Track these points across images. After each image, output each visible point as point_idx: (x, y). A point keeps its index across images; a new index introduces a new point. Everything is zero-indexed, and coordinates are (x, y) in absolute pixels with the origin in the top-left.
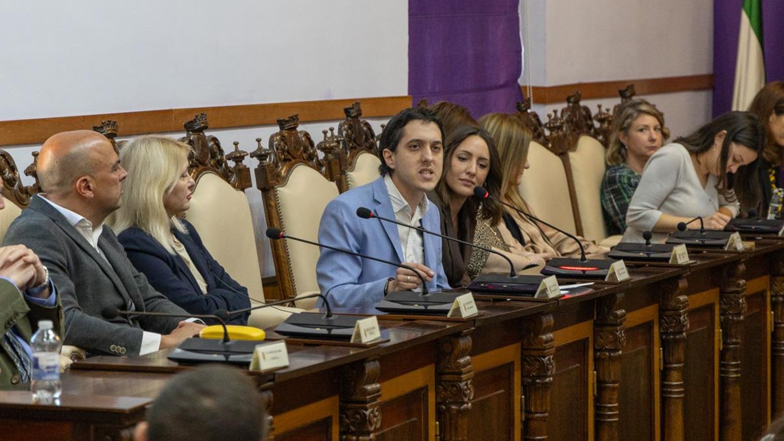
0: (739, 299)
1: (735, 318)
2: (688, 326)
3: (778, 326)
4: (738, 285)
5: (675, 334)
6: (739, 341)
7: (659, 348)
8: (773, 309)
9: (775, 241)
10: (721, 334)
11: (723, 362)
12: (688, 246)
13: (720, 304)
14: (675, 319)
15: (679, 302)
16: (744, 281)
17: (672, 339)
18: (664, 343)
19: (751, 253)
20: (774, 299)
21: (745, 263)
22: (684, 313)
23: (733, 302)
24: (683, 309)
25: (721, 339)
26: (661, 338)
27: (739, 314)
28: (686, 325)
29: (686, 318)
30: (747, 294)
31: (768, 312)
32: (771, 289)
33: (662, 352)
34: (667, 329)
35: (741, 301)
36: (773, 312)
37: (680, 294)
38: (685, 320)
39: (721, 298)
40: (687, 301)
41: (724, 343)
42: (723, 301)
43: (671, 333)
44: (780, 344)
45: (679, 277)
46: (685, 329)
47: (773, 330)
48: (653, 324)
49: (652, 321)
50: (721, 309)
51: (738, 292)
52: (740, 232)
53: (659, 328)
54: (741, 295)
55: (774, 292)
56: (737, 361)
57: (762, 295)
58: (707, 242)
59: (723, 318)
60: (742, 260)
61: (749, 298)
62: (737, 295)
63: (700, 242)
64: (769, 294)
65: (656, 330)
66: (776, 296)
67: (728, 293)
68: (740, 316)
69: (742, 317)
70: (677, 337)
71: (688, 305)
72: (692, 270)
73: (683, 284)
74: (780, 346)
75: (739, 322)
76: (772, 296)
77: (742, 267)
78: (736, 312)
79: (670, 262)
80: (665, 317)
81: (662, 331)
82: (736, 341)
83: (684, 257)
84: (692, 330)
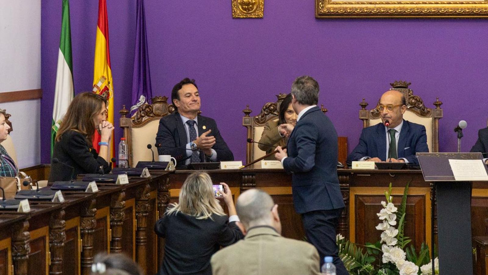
0: (61, 232)
1: (59, 245)
2: (30, 251)
3: (85, 248)
4: (61, 224)
5: (21, 256)
6: (61, 259)
7: (11, 265)
8: (82, 238)
9: (83, 195)
10: (50, 255)
11: (51, 273)
12: (29, 200)
13: (50, 236)
14: (22, 247)
15: (24, 236)
16: (64, 221)
17: (20, 259)
18: (14, 262)
19: (67, 203)
20: (82, 231)
21: (65, 210)
22: (27, 243)
23: (57, 235)
24: (27, 240)
25: (50, 258)
26: (13, 259)
27: (61, 242)
28: (29, 251)
29: (28, 246)
30: (67, 229)
31: (79, 240)
32: (80, 225)
33: (13, 268)
34: (17, 253)
35: (62, 234)
36: (81, 240)
37: (25, 231)
38: (28, 247)
39: (50, 232)
40: (29, 235)
41: (52, 261)
42: (51, 234)
43: (19, 256)
44: (86, 259)
45: (24, 220)
46: (27, 253)
47: (82, 251)
48: (8, 251)
49: (7, 249)
50: (50, 239)
51: (60, 228)
52: (62, 190)
53: (12, 253)
54: (62, 230)
55: (82, 227)
56: (60, 272)
57: (75, 229)
58: (41, 197)
59: (51, 245)
60: (63, 208)
61: (67, 232)
62: (60, 230)
63: (37, 198)
64: (79, 228)
65: (10, 254)
66: (84, 229)
67: (54, 229)
68: (62, 243)
69: (63, 244)
70: (23, 258)
71: (30, 238)
72: (33, 215)
73: (26, 224)
74: (86, 261)
75: (61, 247)
76: (81, 230)
77: (63, 213)
78: (59, 241)
79: (18, 211)
80: (15, 246)
81: (13, 255)
82: (59, 260)
83: (27, 208)
84: (32, 253)
